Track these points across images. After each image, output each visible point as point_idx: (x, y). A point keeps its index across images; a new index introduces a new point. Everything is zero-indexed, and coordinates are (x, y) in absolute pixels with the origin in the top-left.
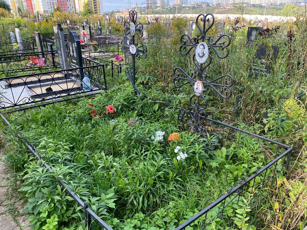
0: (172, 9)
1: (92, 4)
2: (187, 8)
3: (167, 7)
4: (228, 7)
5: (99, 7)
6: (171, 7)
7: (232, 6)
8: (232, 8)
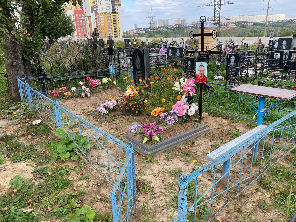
0: (175, 29)
1: (112, 25)
2: (190, 28)
3: (169, 27)
4: (230, 26)
5: (119, 28)
6: (174, 27)
7: (233, 24)
8: (234, 26)
